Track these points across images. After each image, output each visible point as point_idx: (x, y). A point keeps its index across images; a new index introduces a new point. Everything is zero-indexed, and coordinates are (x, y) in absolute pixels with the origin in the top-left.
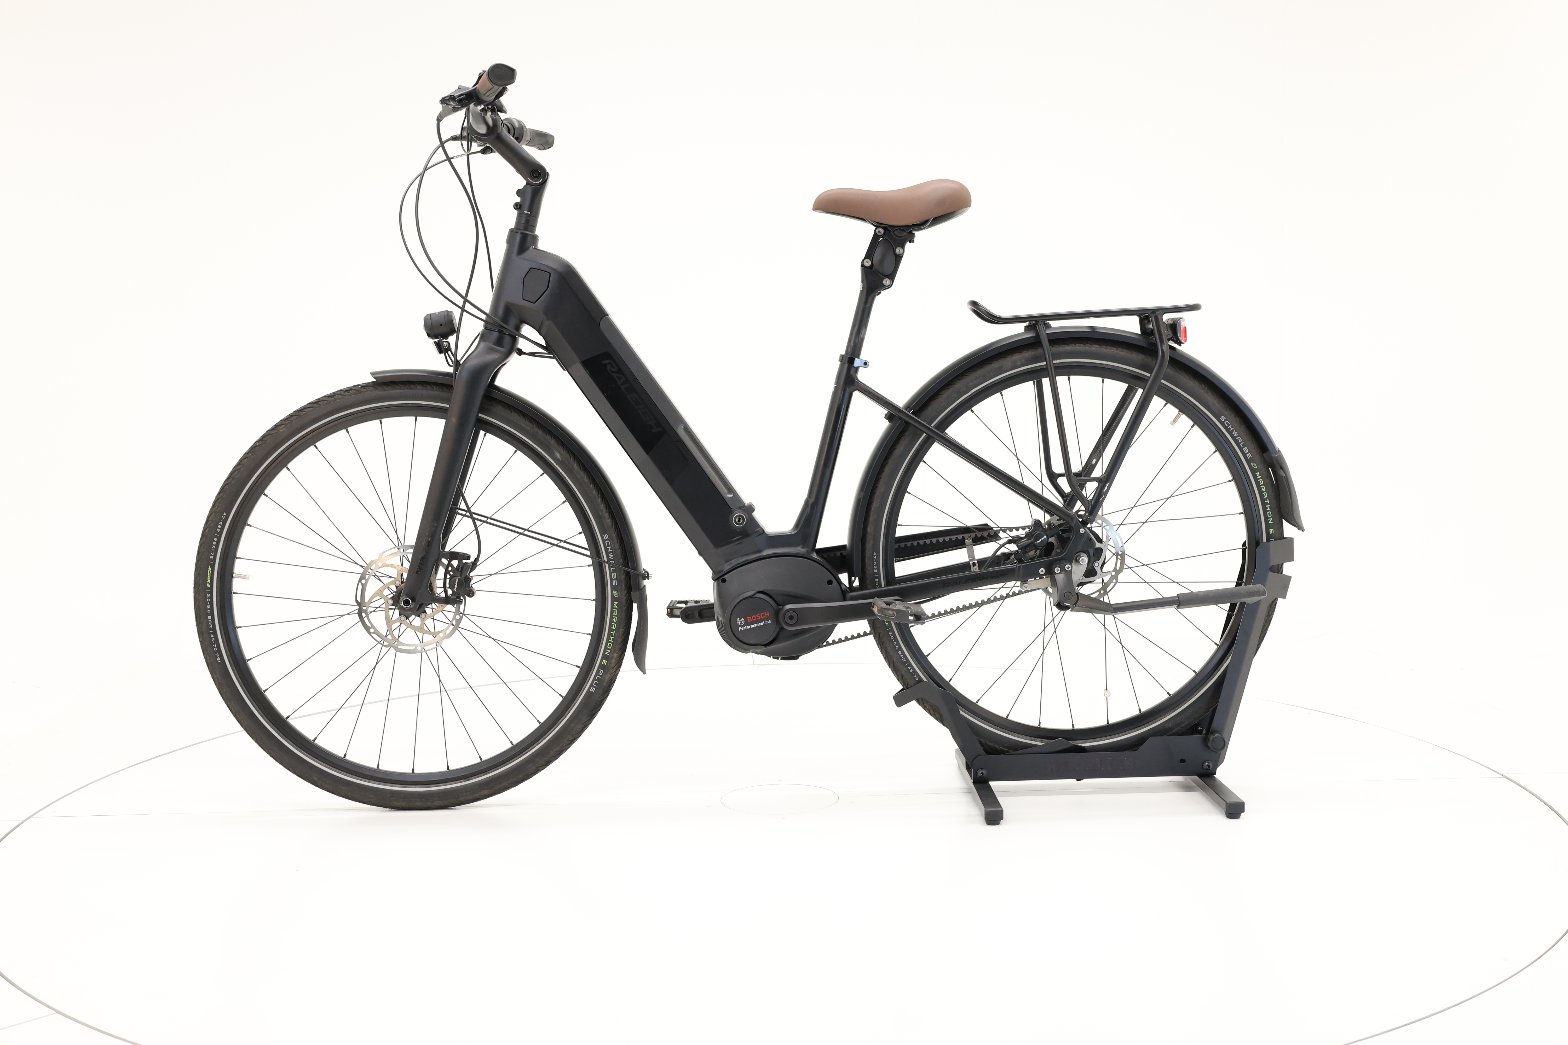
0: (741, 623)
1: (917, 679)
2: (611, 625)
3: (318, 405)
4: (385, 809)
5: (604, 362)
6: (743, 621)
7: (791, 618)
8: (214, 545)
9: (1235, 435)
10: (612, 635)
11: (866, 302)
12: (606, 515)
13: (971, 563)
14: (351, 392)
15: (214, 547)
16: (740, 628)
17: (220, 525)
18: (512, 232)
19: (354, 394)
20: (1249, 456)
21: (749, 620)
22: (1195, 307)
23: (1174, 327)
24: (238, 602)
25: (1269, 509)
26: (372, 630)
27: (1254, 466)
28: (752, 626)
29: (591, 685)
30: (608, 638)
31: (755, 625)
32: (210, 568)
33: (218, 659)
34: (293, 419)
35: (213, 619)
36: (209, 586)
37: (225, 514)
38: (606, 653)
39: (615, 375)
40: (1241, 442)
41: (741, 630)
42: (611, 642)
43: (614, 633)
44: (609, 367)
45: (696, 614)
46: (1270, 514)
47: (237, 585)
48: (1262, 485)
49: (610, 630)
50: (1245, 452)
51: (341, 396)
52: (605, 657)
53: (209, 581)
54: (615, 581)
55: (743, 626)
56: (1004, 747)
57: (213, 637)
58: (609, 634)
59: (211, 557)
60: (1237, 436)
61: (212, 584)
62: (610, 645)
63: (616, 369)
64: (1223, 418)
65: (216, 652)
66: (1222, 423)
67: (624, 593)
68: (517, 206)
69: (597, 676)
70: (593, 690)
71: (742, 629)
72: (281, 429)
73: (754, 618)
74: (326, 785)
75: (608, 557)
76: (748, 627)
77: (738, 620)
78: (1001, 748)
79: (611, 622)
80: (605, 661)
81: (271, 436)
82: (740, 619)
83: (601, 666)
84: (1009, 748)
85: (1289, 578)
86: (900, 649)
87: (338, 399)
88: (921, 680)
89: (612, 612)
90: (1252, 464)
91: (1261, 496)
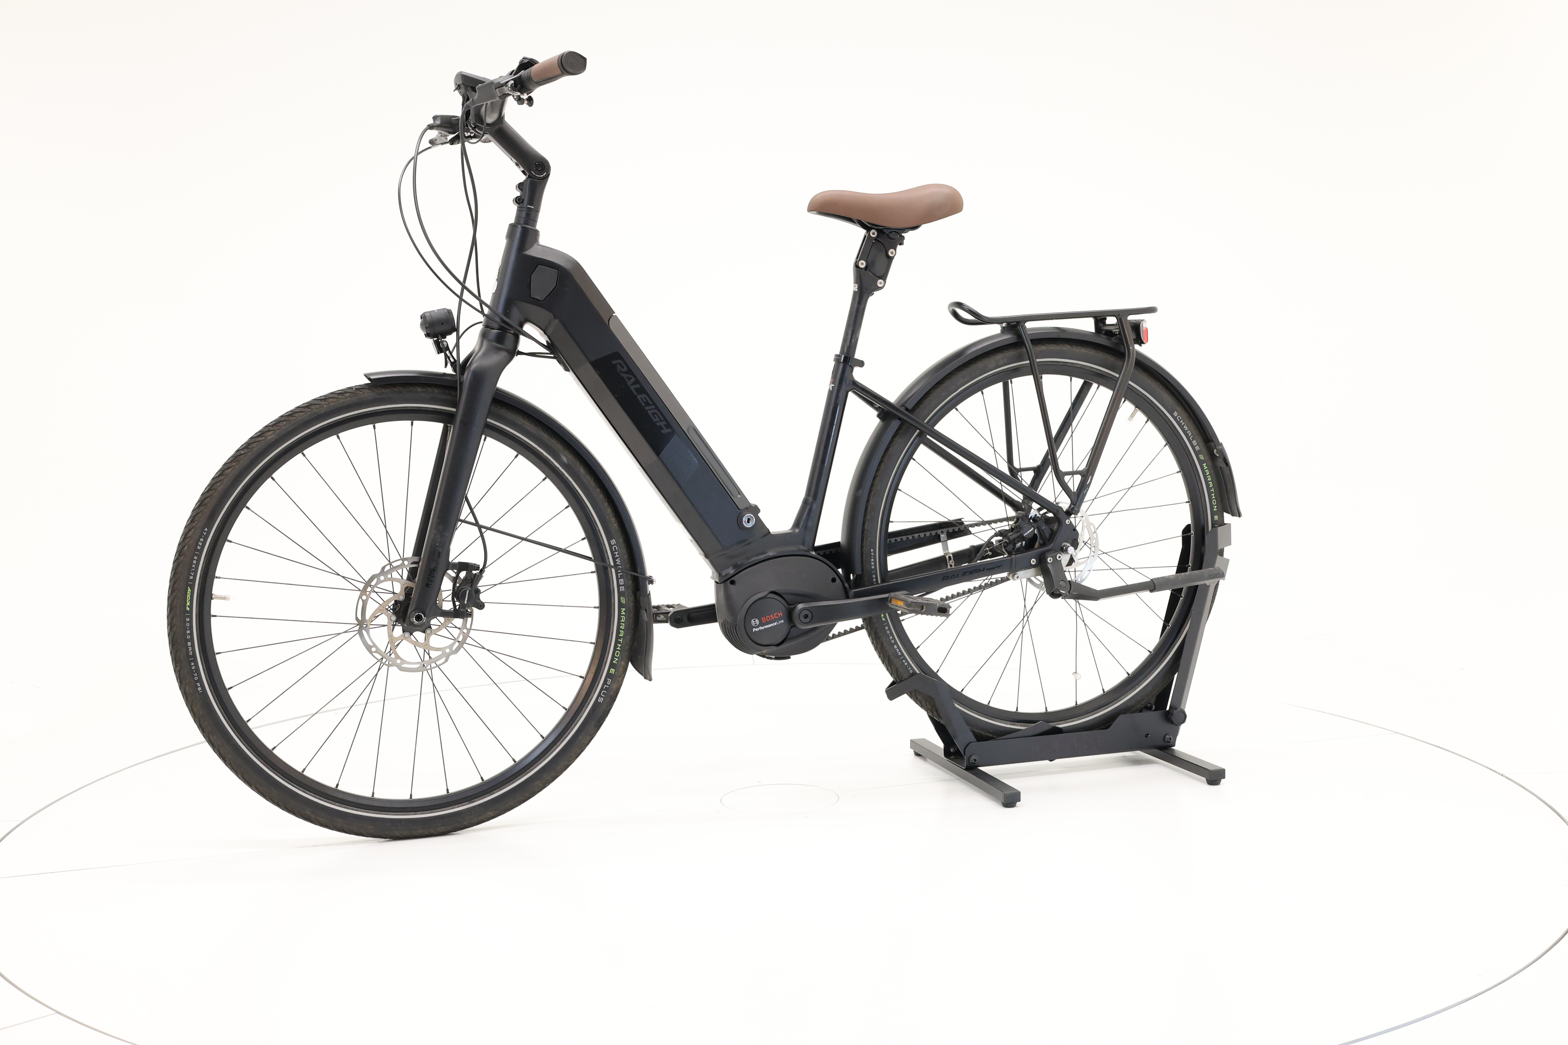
0: (756, 624)
1: (911, 672)
2: (618, 633)
3: (310, 410)
4: (383, 840)
5: (614, 362)
6: (757, 622)
7: (806, 617)
8: (194, 564)
9: (1186, 429)
10: (619, 643)
11: (859, 303)
12: (613, 520)
13: (947, 557)
14: (345, 395)
15: (194, 566)
16: (754, 630)
17: (201, 542)
18: (512, 227)
19: (350, 397)
20: (1197, 448)
21: (763, 620)
22: (1151, 310)
23: (1136, 327)
24: (216, 626)
25: (1214, 497)
26: (374, 649)
27: (1202, 457)
28: (766, 627)
29: (599, 695)
30: (616, 646)
31: (769, 626)
32: (189, 590)
33: (199, 689)
34: (282, 425)
35: (193, 645)
36: (188, 609)
37: (206, 530)
38: (614, 662)
39: (625, 376)
40: (1191, 436)
41: (755, 631)
42: (618, 650)
43: (621, 640)
44: (619, 367)
45: (685, 618)
46: (1214, 502)
47: (216, 607)
48: (1208, 475)
49: (618, 637)
50: (1193, 445)
51: (335, 400)
52: (612, 665)
53: (188, 604)
54: (622, 587)
55: (758, 627)
56: (990, 733)
57: (193, 665)
58: (617, 642)
59: (191, 578)
60: (1187, 431)
61: (191, 606)
62: (618, 653)
63: (625, 369)
64: (1175, 414)
65: (197, 681)
66: (1175, 418)
67: (632, 598)
68: (518, 200)
69: (605, 686)
70: (601, 700)
71: (757, 630)
72: (269, 436)
73: (768, 618)
74: (320, 819)
75: (615, 562)
76: (762, 628)
77: (753, 621)
78: (987, 734)
79: (618, 629)
80: (613, 670)
81: (258, 443)
82: (754, 620)
83: (609, 675)
84: (994, 733)
85: (1228, 560)
86: (896, 643)
87: (333, 402)
88: (914, 673)
89: (619, 619)
90: (1200, 456)
91: (1207, 485)
